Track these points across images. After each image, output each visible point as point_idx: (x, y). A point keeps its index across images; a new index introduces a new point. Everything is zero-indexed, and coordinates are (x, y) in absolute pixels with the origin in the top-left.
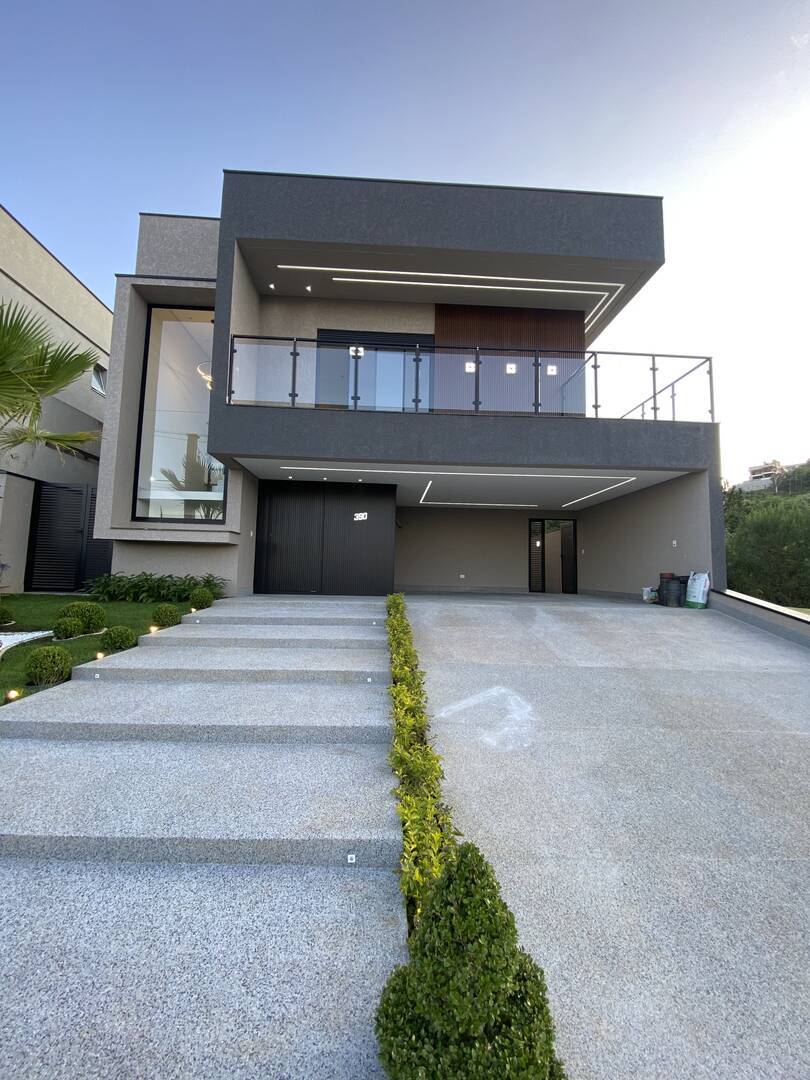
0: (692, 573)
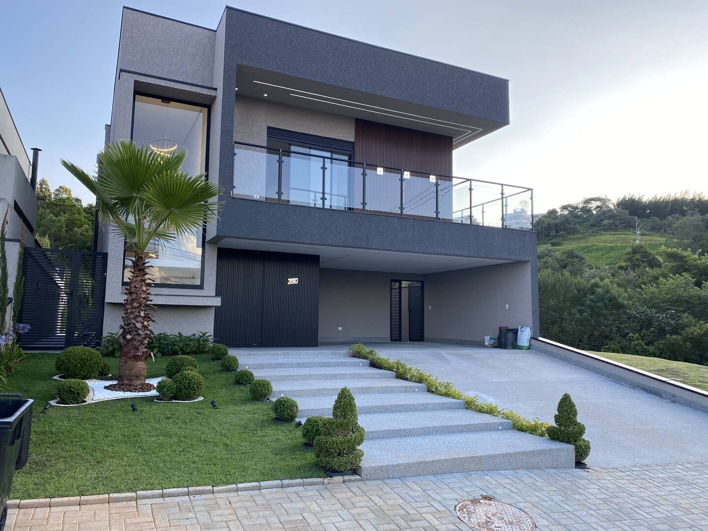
0: (520, 327)
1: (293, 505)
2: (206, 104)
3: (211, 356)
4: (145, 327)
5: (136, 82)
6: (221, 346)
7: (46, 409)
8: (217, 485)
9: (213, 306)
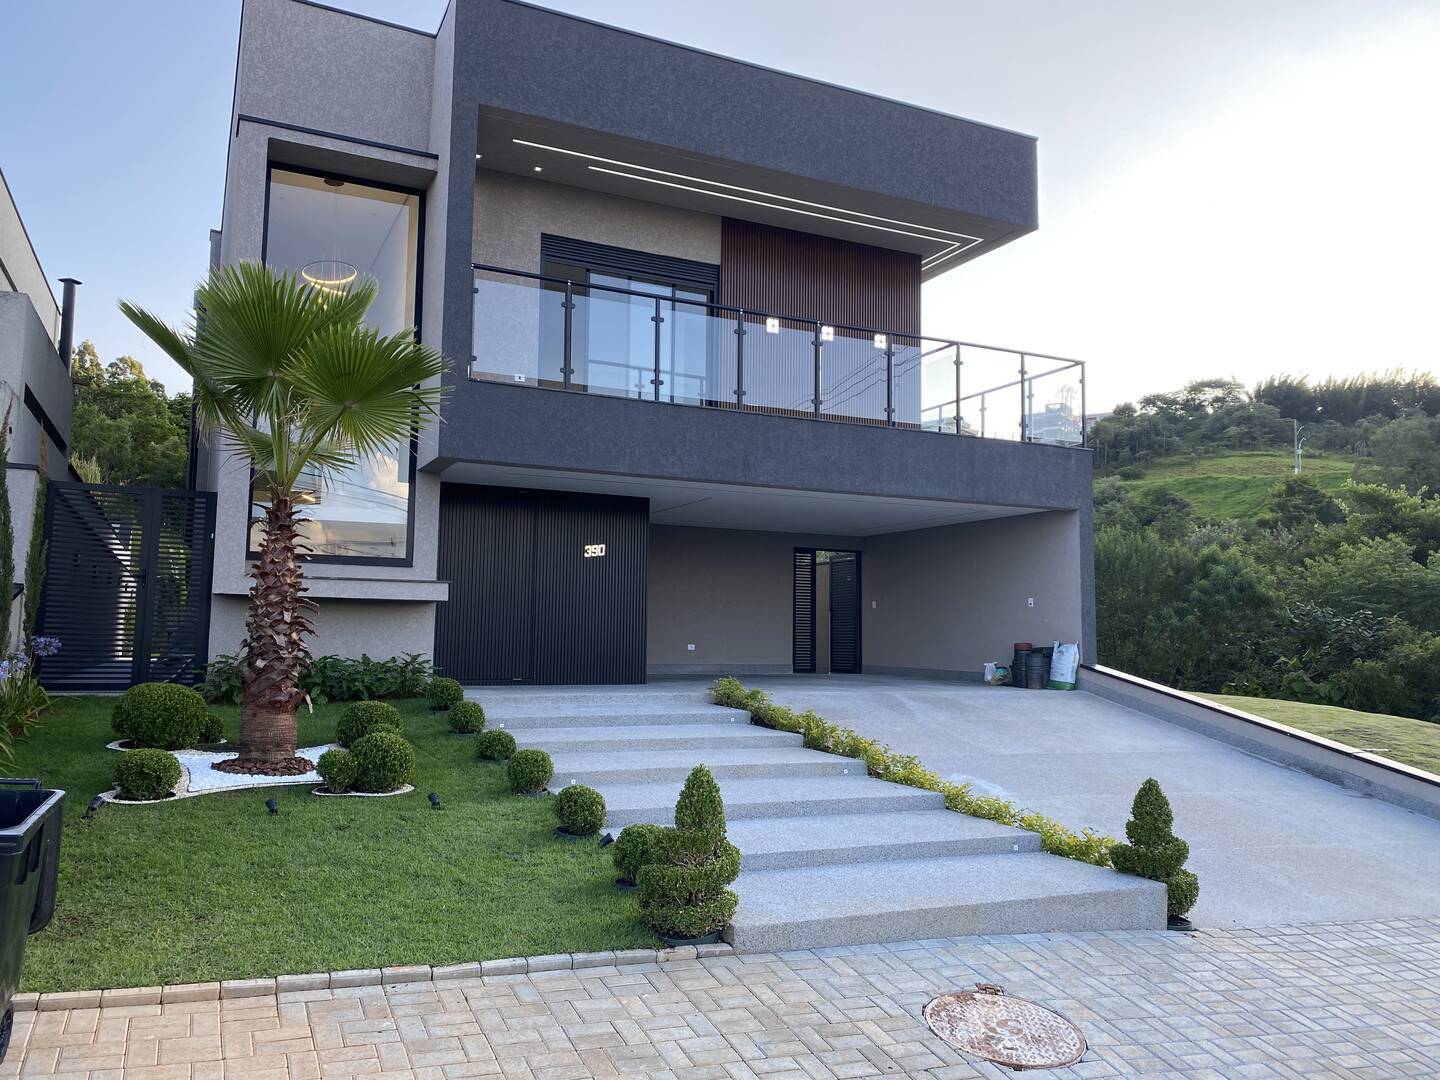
0: (1056, 644)
1: (596, 1005)
2: (416, 187)
3: (428, 702)
4: (293, 644)
5: (272, 142)
6: (447, 681)
7: (93, 809)
8: (441, 964)
9: (432, 602)
